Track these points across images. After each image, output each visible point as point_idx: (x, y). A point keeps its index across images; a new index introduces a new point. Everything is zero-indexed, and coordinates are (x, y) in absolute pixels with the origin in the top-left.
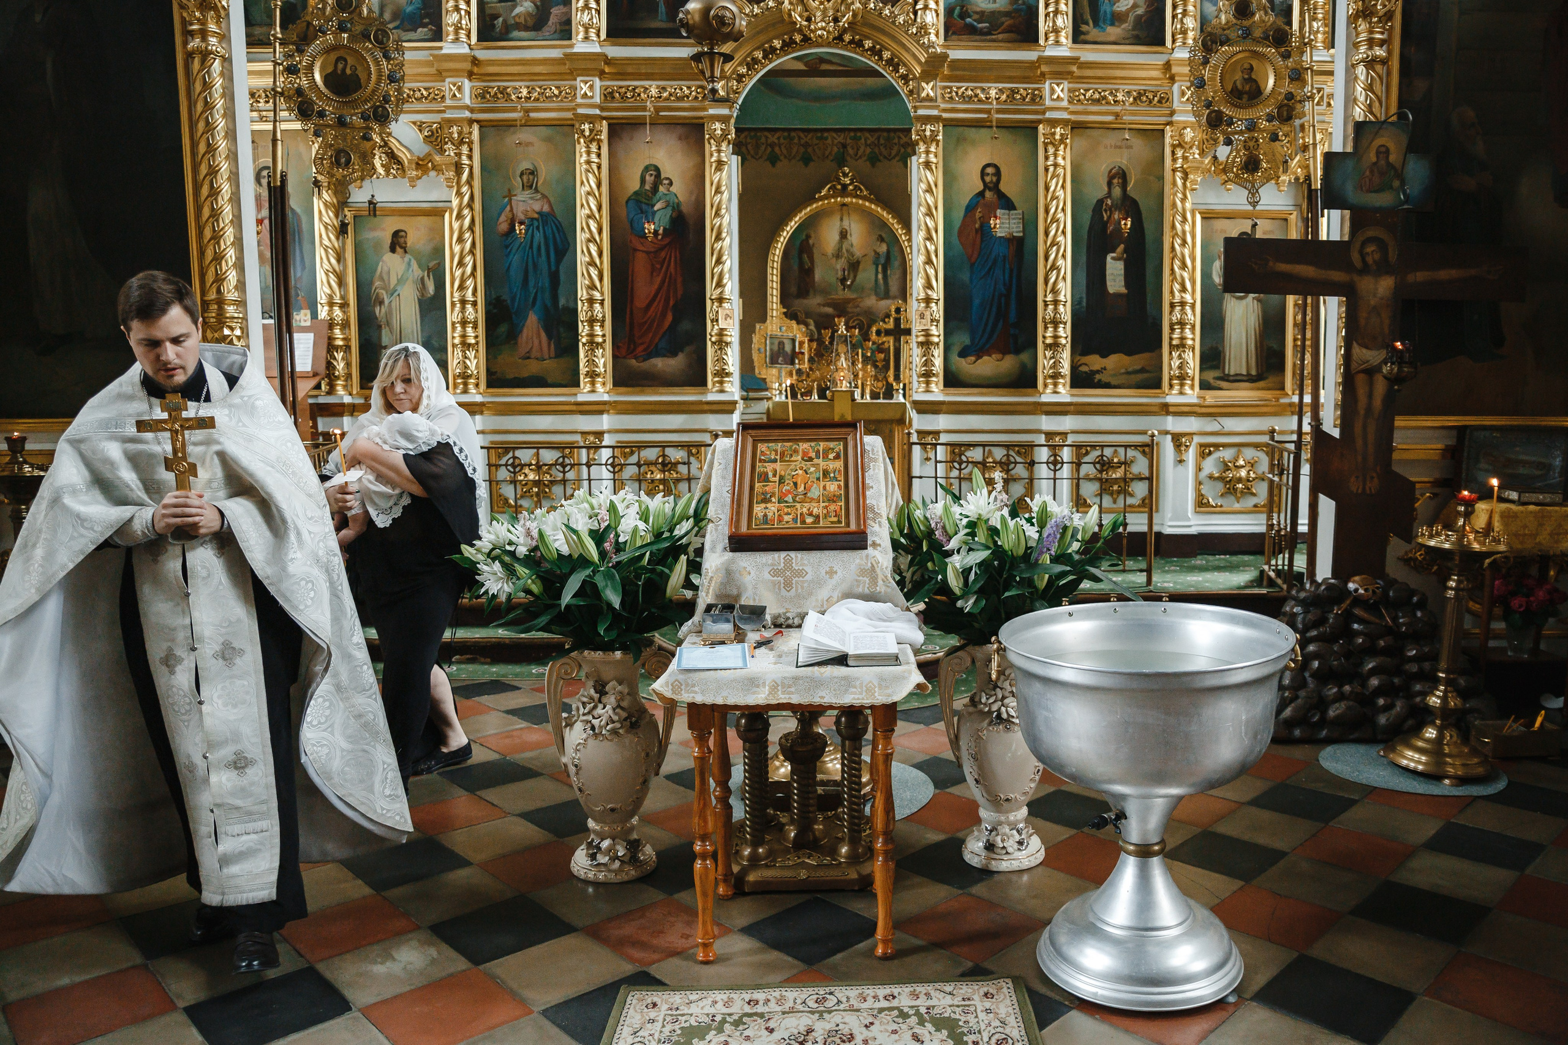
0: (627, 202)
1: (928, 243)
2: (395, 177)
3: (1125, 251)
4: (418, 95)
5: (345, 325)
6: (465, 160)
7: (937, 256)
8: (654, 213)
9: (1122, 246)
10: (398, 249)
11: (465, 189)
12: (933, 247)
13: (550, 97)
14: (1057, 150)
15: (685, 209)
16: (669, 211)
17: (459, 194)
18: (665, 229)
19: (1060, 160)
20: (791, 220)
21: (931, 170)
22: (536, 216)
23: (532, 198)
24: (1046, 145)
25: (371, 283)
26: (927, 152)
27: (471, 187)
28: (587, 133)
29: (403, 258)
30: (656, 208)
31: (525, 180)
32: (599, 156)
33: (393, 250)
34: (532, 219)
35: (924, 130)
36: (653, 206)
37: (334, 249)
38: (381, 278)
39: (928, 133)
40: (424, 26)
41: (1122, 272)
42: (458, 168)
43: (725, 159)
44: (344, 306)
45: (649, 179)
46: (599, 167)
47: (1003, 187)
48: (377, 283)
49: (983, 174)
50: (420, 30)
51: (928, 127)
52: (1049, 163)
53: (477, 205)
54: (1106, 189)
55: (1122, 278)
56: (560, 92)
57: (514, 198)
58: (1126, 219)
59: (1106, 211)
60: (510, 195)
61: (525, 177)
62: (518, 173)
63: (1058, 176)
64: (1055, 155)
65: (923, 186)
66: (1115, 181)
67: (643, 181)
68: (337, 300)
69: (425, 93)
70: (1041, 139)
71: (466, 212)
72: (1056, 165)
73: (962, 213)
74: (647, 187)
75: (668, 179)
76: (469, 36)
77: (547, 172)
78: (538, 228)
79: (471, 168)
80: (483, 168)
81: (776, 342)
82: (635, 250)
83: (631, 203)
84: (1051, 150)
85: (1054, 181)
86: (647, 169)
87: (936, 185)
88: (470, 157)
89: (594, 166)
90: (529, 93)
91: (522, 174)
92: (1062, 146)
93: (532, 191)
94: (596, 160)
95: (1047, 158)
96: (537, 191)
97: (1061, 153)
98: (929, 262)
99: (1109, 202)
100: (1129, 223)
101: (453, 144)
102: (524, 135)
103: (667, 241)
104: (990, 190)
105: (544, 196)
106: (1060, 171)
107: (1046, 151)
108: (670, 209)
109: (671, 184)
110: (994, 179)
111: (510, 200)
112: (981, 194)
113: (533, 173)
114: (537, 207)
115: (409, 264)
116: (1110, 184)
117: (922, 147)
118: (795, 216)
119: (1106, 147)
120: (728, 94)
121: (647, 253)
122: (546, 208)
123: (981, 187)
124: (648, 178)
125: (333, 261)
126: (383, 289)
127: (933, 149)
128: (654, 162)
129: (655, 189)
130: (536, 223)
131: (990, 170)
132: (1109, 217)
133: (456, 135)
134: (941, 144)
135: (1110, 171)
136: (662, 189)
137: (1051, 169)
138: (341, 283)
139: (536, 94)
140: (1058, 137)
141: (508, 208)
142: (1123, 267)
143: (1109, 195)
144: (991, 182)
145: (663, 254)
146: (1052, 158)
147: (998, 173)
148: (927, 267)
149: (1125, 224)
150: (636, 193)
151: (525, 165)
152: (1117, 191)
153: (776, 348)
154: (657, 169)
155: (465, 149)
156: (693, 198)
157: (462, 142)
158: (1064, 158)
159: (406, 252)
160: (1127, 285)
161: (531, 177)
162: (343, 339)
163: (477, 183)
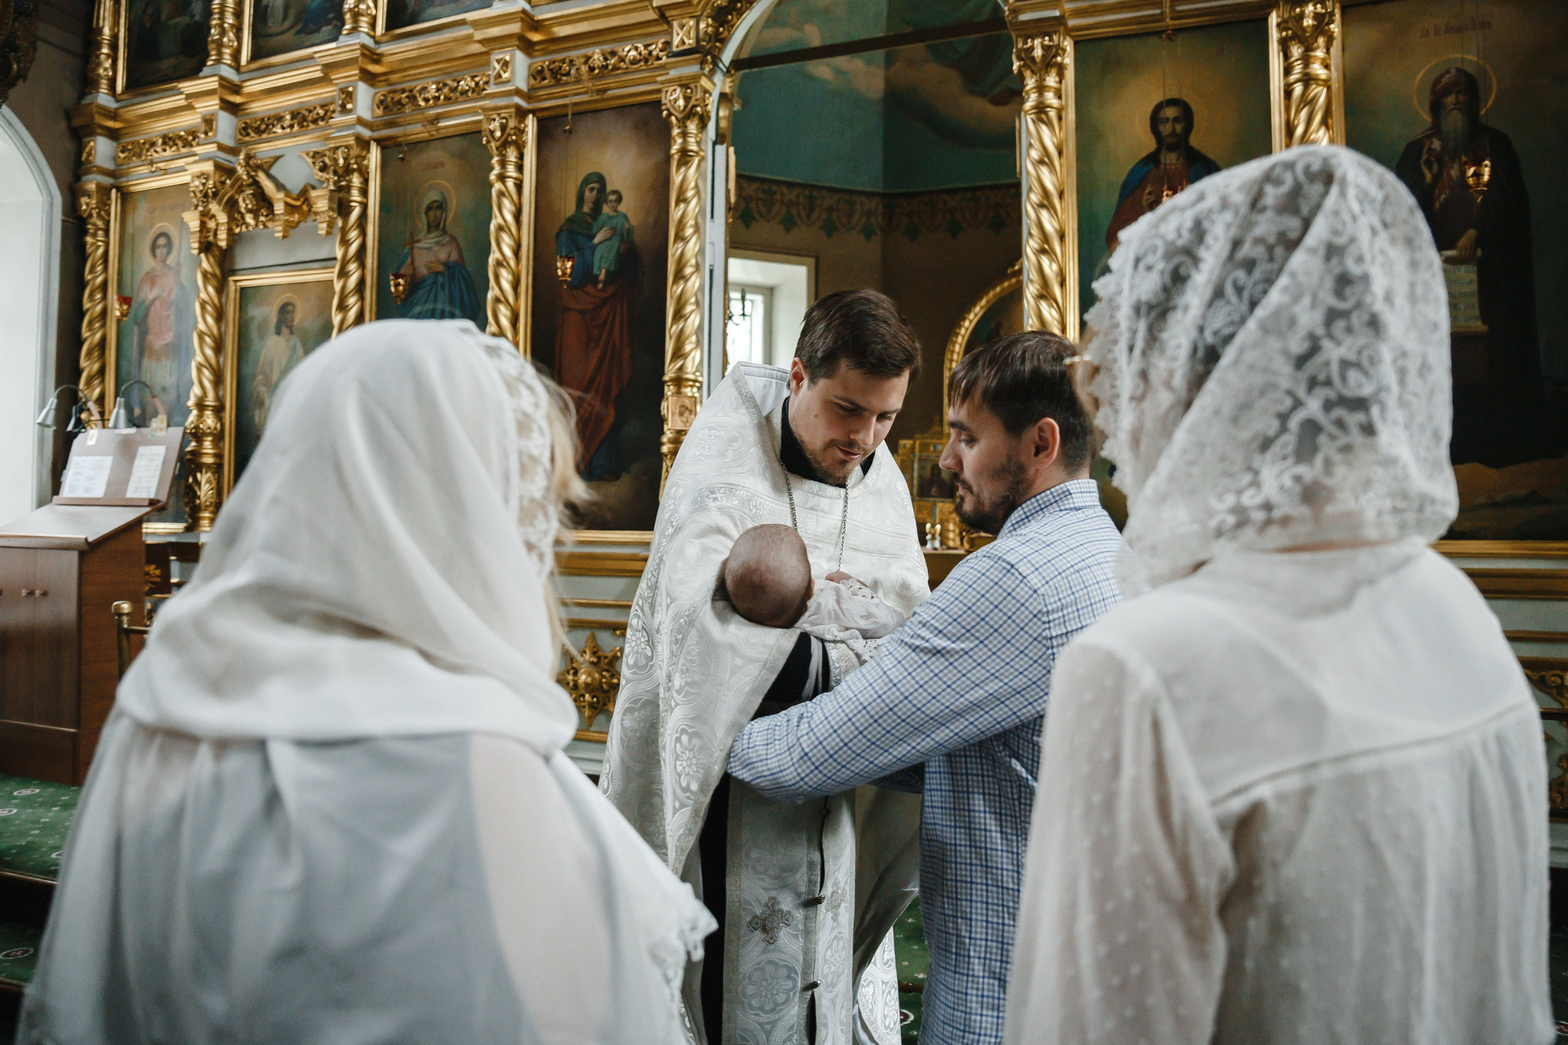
0: (558, 235)
1: (1045, 261)
2: (265, 226)
3: (1478, 242)
4: (313, 115)
5: (218, 438)
6: (356, 196)
7: (1063, 284)
8: (593, 248)
9: (1471, 233)
10: (285, 331)
11: (353, 234)
12: (1055, 267)
13: (464, 93)
14: (1309, 49)
15: (637, 238)
16: (615, 243)
17: (345, 242)
18: (608, 273)
19: (1317, 69)
20: (975, 305)
21: (1049, 124)
22: (441, 268)
23: (438, 243)
24: (1284, 44)
25: (254, 377)
26: (1041, 89)
27: (363, 233)
28: (498, 134)
29: (288, 341)
30: (596, 240)
31: (431, 218)
32: (520, 168)
33: (278, 332)
34: (437, 273)
35: (1032, 48)
36: (593, 237)
37: (212, 336)
38: (264, 373)
39: (1038, 53)
40: (328, 22)
41: (1474, 287)
42: (342, 208)
43: (694, 148)
44: (219, 410)
45: (589, 195)
46: (519, 186)
47: (1195, 141)
48: (260, 377)
49: (1155, 119)
50: (324, 28)
51: (1037, 42)
52: (1292, 78)
53: (371, 260)
54: (1427, 118)
55: (1475, 301)
56: (477, 84)
57: (417, 245)
58: (1478, 164)
59: (1429, 164)
60: (414, 241)
61: (432, 214)
62: (424, 207)
63: (1312, 102)
64: (1306, 60)
65: (1035, 154)
66: (1450, 100)
67: (580, 200)
68: (210, 401)
69: (321, 112)
70: (1274, 35)
71: (352, 267)
72: (1308, 79)
73: (1115, 197)
74: (586, 209)
75: (616, 192)
76: (373, 25)
77: (458, 201)
78: (443, 286)
79: (365, 206)
80: (384, 207)
81: (929, 466)
82: (566, 309)
83: (563, 238)
84: (1296, 51)
85: (1304, 114)
86: (586, 181)
87: (1060, 153)
88: (364, 192)
89: (510, 183)
90: (438, 90)
91: (429, 208)
92: (1321, 41)
93: (439, 232)
94: (514, 175)
95: (1288, 71)
96: (444, 232)
97: (1320, 53)
98: (1045, 294)
99: (1436, 145)
100: (1486, 172)
101: (335, 173)
102: (434, 154)
103: (611, 290)
104: (1171, 148)
105: (453, 239)
106: (1320, 93)
107: (1287, 56)
108: (616, 239)
109: (619, 199)
110: (1179, 128)
111: (412, 249)
112: (1152, 159)
113: (440, 206)
114: (443, 256)
115: (294, 350)
116: (1436, 107)
117: (1030, 82)
118: (981, 299)
119: (1425, 33)
120: (698, 40)
121: (580, 312)
122: (454, 256)
123: (1149, 144)
124: (587, 194)
125: (209, 352)
126: (264, 385)
127: (1051, 80)
128: (595, 169)
129: (597, 210)
130: (441, 279)
131: (1170, 112)
132: (1437, 178)
133: (341, 162)
134: (1070, 74)
135: (1437, 81)
136: (606, 209)
137: (1298, 89)
138: (218, 380)
139: (446, 90)
140: (1308, 22)
141: (409, 260)
142: (1473, 276)
143: (1436, 129)
144: (1174, 133)
145: (604, 313)
146: (1298, 69)
147: (1187, 115)
148: (1044, 305)
149: (1478, 175)
150: (570, 220)
151: (434, 196)
152: (1454, 121)
153: (927, 473)
154: (601, 179)
155: (356, 180)
156: (651, 220)
157: (348, 171)
158: (1327, 67)
159: (292, 333)
160: (1485, 316)
161: (439, 213)
162: (215, 455)
163: (371, 229)
